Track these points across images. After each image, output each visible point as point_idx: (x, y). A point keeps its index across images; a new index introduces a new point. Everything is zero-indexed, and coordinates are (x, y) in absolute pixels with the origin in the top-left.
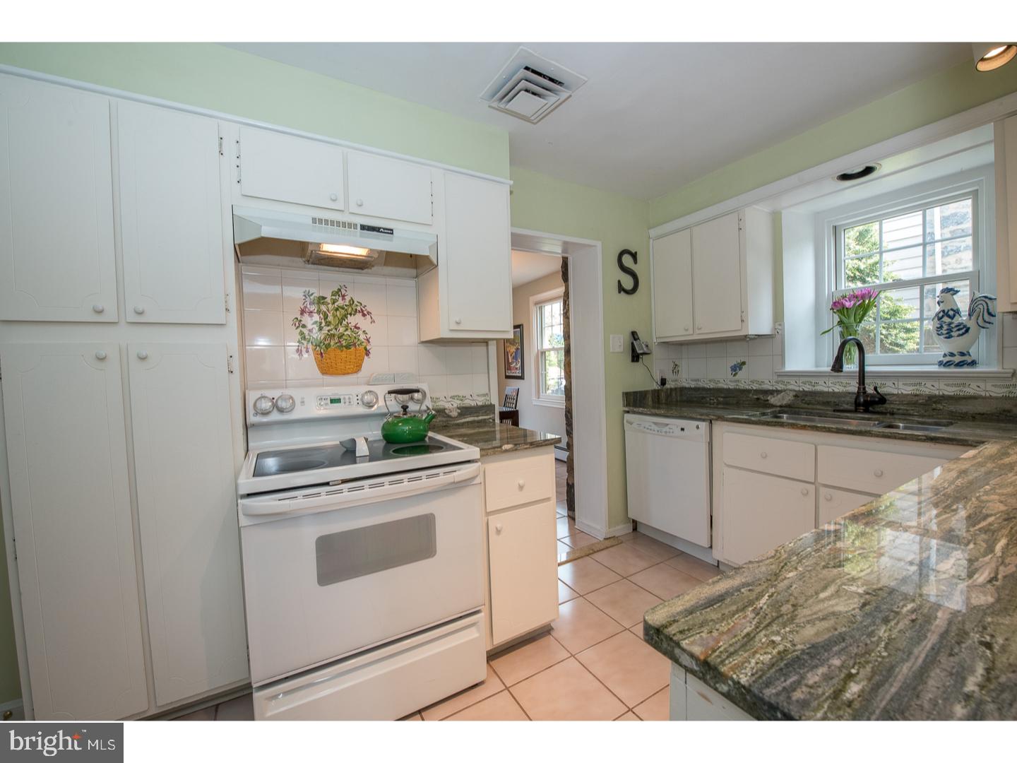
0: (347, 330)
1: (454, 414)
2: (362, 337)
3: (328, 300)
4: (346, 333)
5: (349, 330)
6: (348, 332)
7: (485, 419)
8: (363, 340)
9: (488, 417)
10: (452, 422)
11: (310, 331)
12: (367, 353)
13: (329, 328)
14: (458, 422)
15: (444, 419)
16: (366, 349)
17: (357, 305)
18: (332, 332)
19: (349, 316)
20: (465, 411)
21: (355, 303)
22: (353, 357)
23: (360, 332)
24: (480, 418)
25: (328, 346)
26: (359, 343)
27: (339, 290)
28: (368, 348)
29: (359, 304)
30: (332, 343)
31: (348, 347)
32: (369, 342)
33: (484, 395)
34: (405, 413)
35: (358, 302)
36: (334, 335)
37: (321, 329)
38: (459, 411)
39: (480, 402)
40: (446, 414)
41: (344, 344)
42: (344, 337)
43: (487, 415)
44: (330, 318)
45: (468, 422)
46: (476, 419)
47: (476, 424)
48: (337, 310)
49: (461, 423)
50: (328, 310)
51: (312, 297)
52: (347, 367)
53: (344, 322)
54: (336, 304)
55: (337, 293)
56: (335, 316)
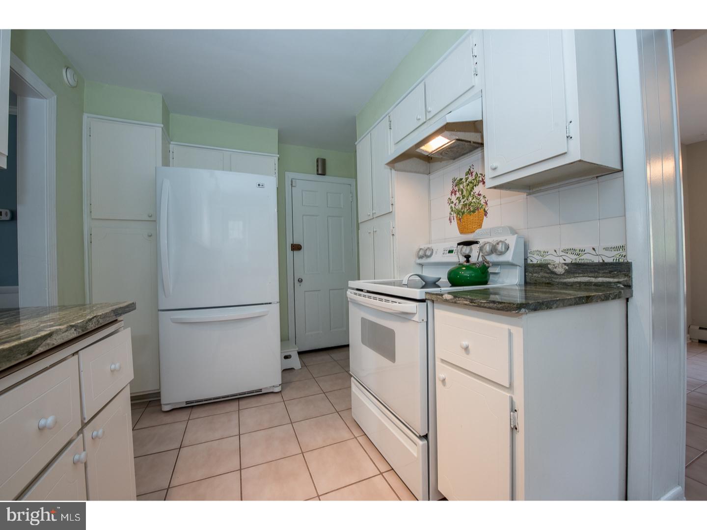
0: (473, 198)
1: (560, 270)
2: (483, 201)
3: (464, 180)
4: (473, 201)
5: (475, 198)
6: (474, 200)
7: (610, 283)
8: (483, 204)
9: (616, 280)
10: (557, 280)
11: (455, 205)
12: (486, 213)
13: (464, 200)
14: (565, 280)
15: (546, 275)
16: (484, 210)
17: (479, 177)
18: (465, 202)
19: (475, 187)
20: (576, 268)
21: (479, 175)
22: (477, 218)
23: (482, 198)
24: (600, 280)
25: (463, 213)
26: (480, 207)
27: (470, 170)
28: (486, 209)
29: (480, 176)
30: (465, 211)
31: (474, 212)
32: (487, 204)
33: (617, 248)
34: (468, 261)
35: (480, 174)
36: (466, 204)
37: (460, 202)
38: (567, 268)
39: (609, 257)
40: (549, 269)
41: (472, 210)
42: (472, 204)
43: (613, 277)
44: (465, 193)
45: (580, 283)
46: (593, 280)
47: (593, 287)
48: (468, 185)
49: (569, 283)
50: (463, 187)
51: (456, 182)
52: (474, 227)
53: (472, 193)
54: (468, 181)
55: (468, 172)
56: (467, 190)
